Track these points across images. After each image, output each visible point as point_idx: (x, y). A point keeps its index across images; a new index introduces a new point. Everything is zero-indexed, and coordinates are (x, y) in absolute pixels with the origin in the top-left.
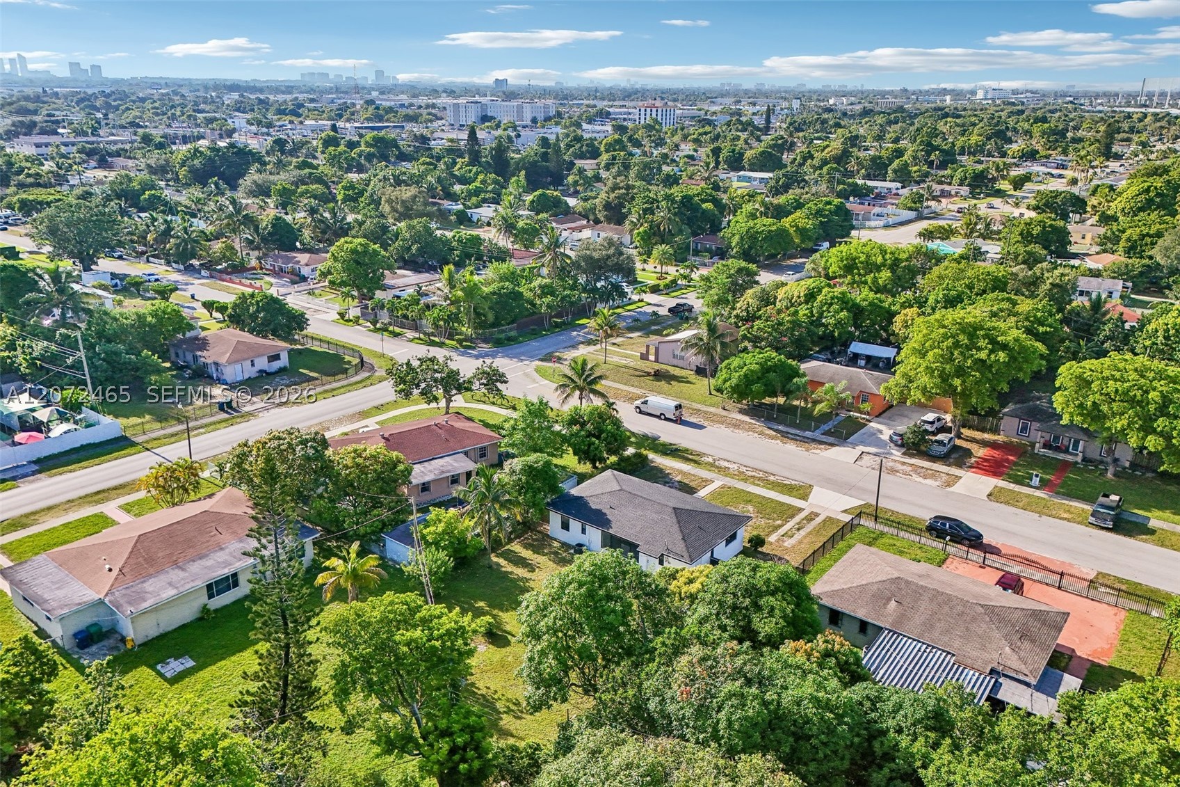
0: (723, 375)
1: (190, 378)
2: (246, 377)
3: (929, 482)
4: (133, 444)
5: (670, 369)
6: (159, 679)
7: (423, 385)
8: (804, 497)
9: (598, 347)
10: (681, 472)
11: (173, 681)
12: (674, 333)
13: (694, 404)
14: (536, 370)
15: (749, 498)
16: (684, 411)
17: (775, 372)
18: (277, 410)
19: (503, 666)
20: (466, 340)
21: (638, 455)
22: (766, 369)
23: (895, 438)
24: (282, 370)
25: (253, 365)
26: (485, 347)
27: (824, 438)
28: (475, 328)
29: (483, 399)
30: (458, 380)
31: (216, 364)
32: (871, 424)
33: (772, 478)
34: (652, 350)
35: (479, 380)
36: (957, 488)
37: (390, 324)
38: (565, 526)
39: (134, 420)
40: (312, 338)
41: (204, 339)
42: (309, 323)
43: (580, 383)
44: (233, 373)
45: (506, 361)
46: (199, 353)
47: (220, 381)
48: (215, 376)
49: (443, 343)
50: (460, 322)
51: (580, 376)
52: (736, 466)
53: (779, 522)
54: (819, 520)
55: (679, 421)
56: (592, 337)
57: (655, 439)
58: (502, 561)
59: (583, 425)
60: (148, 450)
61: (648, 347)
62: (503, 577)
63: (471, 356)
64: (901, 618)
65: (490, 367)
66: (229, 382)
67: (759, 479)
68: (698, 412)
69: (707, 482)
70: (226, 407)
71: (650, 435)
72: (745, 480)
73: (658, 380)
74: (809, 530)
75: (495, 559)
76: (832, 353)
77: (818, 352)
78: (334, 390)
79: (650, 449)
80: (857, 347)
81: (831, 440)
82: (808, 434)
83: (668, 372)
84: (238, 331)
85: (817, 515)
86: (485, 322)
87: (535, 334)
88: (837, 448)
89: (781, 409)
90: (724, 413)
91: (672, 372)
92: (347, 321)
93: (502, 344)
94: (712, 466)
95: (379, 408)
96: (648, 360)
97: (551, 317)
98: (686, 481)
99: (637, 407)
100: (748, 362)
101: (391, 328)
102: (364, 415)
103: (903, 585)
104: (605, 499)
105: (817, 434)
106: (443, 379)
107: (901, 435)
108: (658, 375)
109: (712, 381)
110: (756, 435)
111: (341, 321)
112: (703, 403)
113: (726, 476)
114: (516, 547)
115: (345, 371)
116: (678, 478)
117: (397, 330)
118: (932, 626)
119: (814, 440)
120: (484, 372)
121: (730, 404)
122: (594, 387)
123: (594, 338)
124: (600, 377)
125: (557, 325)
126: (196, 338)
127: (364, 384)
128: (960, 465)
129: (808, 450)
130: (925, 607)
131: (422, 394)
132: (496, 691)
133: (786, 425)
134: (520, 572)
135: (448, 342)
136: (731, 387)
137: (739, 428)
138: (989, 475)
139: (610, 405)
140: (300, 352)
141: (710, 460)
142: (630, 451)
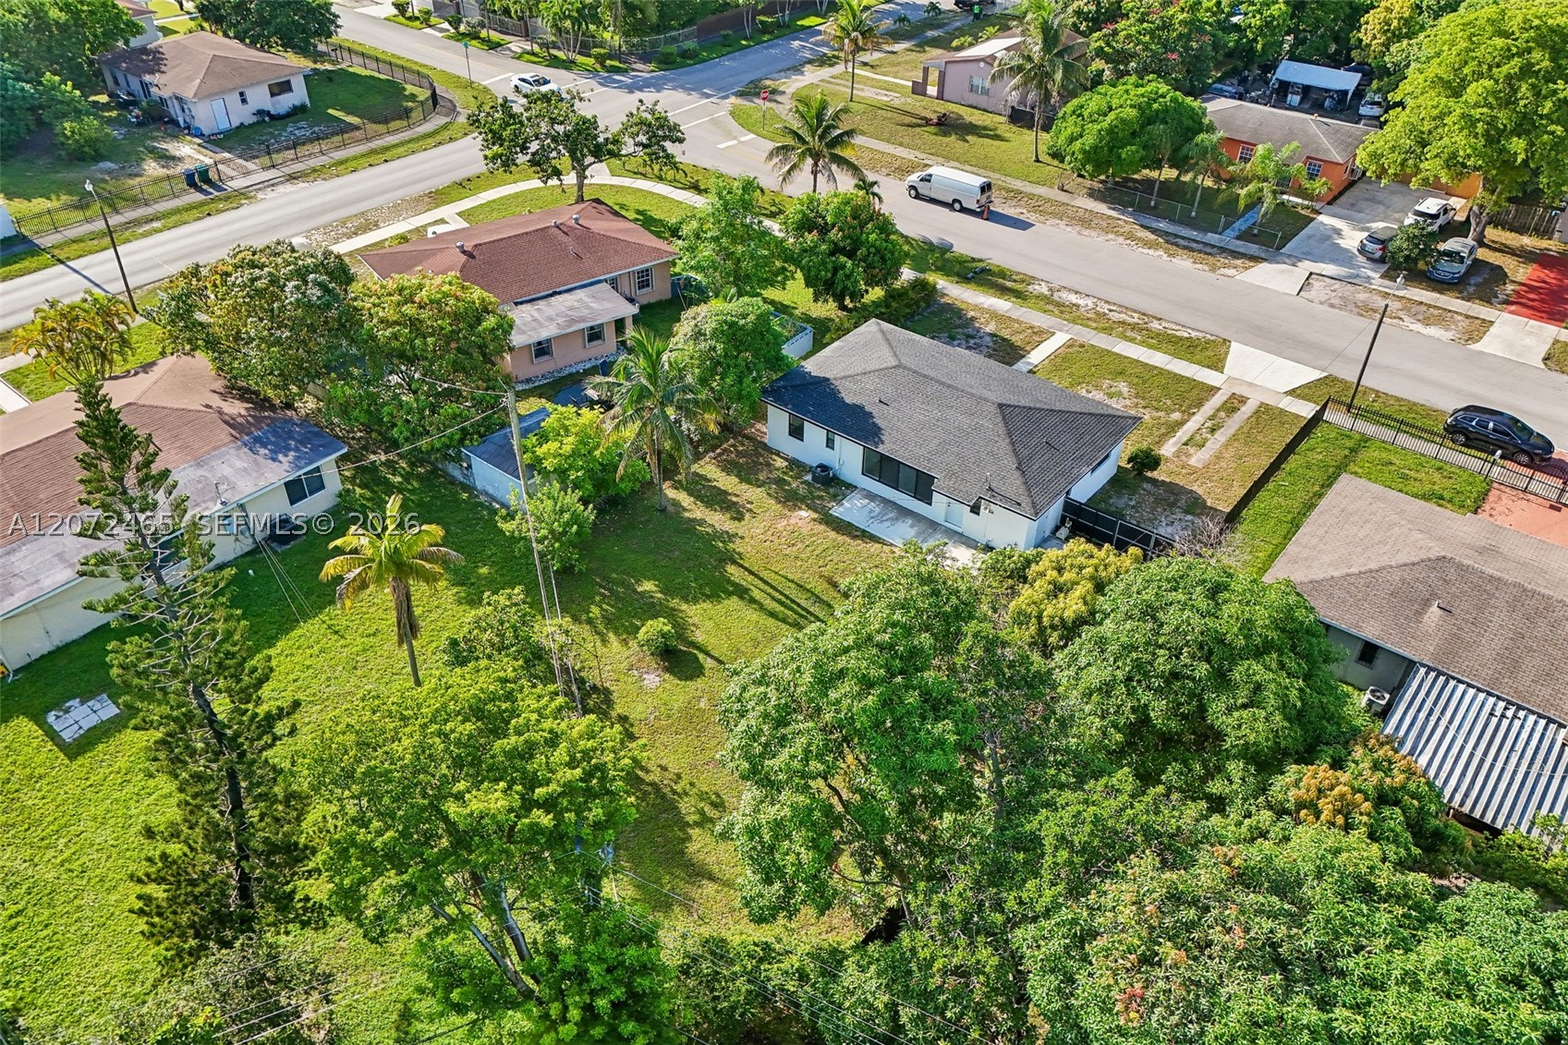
0: (1068, 127)
1: (140, 124)
2: (236, 123)
3: (1433, 331)
4: (34, 250)
5: (964, 111)
6: (50, 745)
7: (534, 146)
8: (1217, 364)
9: (839, 68)
10: (995, 315)
11: (75, 749)
12: (971, 45)
13: (1008, 179)
14: (732, 114)
15: (1121, 368)
16: (994, 193)
17: (1164, 121)
18: (288, 188)
19: (690, 719)
20: (610, 57)
21: (920, 285)
22: (1149, 117)
23: (1370, 246)
24: (297, 111)
25: (244, 101)
26: (644, 70)
27: (1241, 246)
28: (626, 34)
29: (641, 170)
30: (596, 137)
31: (179, 99)
32: (1321, 218)
33: (1155, 325)
34: (934, 76)
35: (634, 136)
36: (1488, 344)
37: (483, 26)
38: (796, 432)
39: (40, 204)
40: (349, 50)
41: (156, 52)
42: (339, 22)
43: (814, 142)
44: (210, 115)
45: (679, 95)
46: (147, 78)
47: (190, 130)
48: (181, 120)
49: (573, 62)
50: (599, 22)
51: (813, 132)
52: (1090, 302)
53: (1176, 416)
54: (1247, 410)
55: (985, 213)
56: (825, 50)
57: (945, 249)
58: (684, 498)
59: (824, 230)
60: (61, 262)
61: (926, 71)
62: (687, 531)
63: (622, 86)
64: (1454, 644)
65: (653, 112)
66: (206, 132)
67: (1134, 327)
68: (1015, 195)
69: (1042, 335)
70: (199, 180)
71: (935, 241)
72: (1108, 330)
73: (946, 134)
74: (1232, 431)
75: (671, 493)
76: (1243, 81)
77: (1219, 80)
78: (387, 149)
79: (938, 269)
80: (1291, 71)
81: (1253, 249)
82: (1212, 238)
83: (961, 117)
84: (219, 37)
85: (1243, 400)
86: (643, 21)
87: (729, 46)
88: (1265, 265)
89: (1167, 189)
90: (1063, 197)
91: (968, 119)
92: (409, 19)
93: (672, 63)
94: (1049, 302)
95: (465, 186)
96: (924, 94)
97: (756, 13)
98: (1005, 334)
99: (912, 187)
100: (1115, 102)
101: (484, 34)
102: (438, 197)
103: (1452, 574)
104: (870, 383)
105: (1227, 239)
106: (567, 135)
107: (1382, 242)
108: (946, 125)
109: (1044, 136)
110: (1121, 239)
111: (401, 19)
112: (1025, 178)
113: (1074, 322)
114: (708, 468)
115: (406, 113)
116: (990, 328)
117: (495, 36)
118: (1516, 665)
119: (1223, 250)
120: (642, 122)
121: (1073, 182)
122: (838, 151)
123: (830, 53)
124: (849, 133)
125: (766, 29)
126: (144, 50)
127: (438, 138)
128: (1487, 297)
129: (1213, 270)
130: (1500, 621)
131: (533, 163)
132: (679, 776)
133: (1172, 220)
134: (718, 520)
135: (580, 59)
136: (1083, 151)
137: (1089, 227)
138: (1540, 319)
139: (866, 186)
140: (329, 77)
141: (1044, 290)
142: (907, 274)
